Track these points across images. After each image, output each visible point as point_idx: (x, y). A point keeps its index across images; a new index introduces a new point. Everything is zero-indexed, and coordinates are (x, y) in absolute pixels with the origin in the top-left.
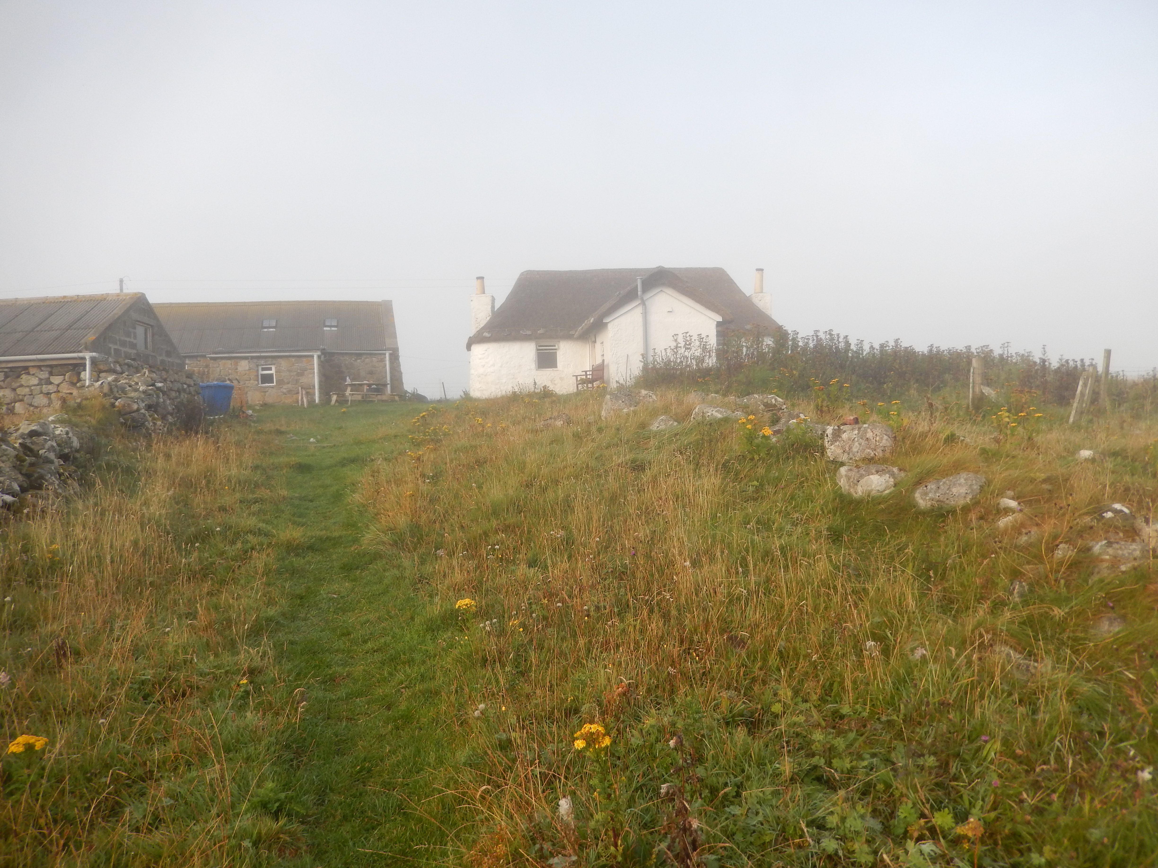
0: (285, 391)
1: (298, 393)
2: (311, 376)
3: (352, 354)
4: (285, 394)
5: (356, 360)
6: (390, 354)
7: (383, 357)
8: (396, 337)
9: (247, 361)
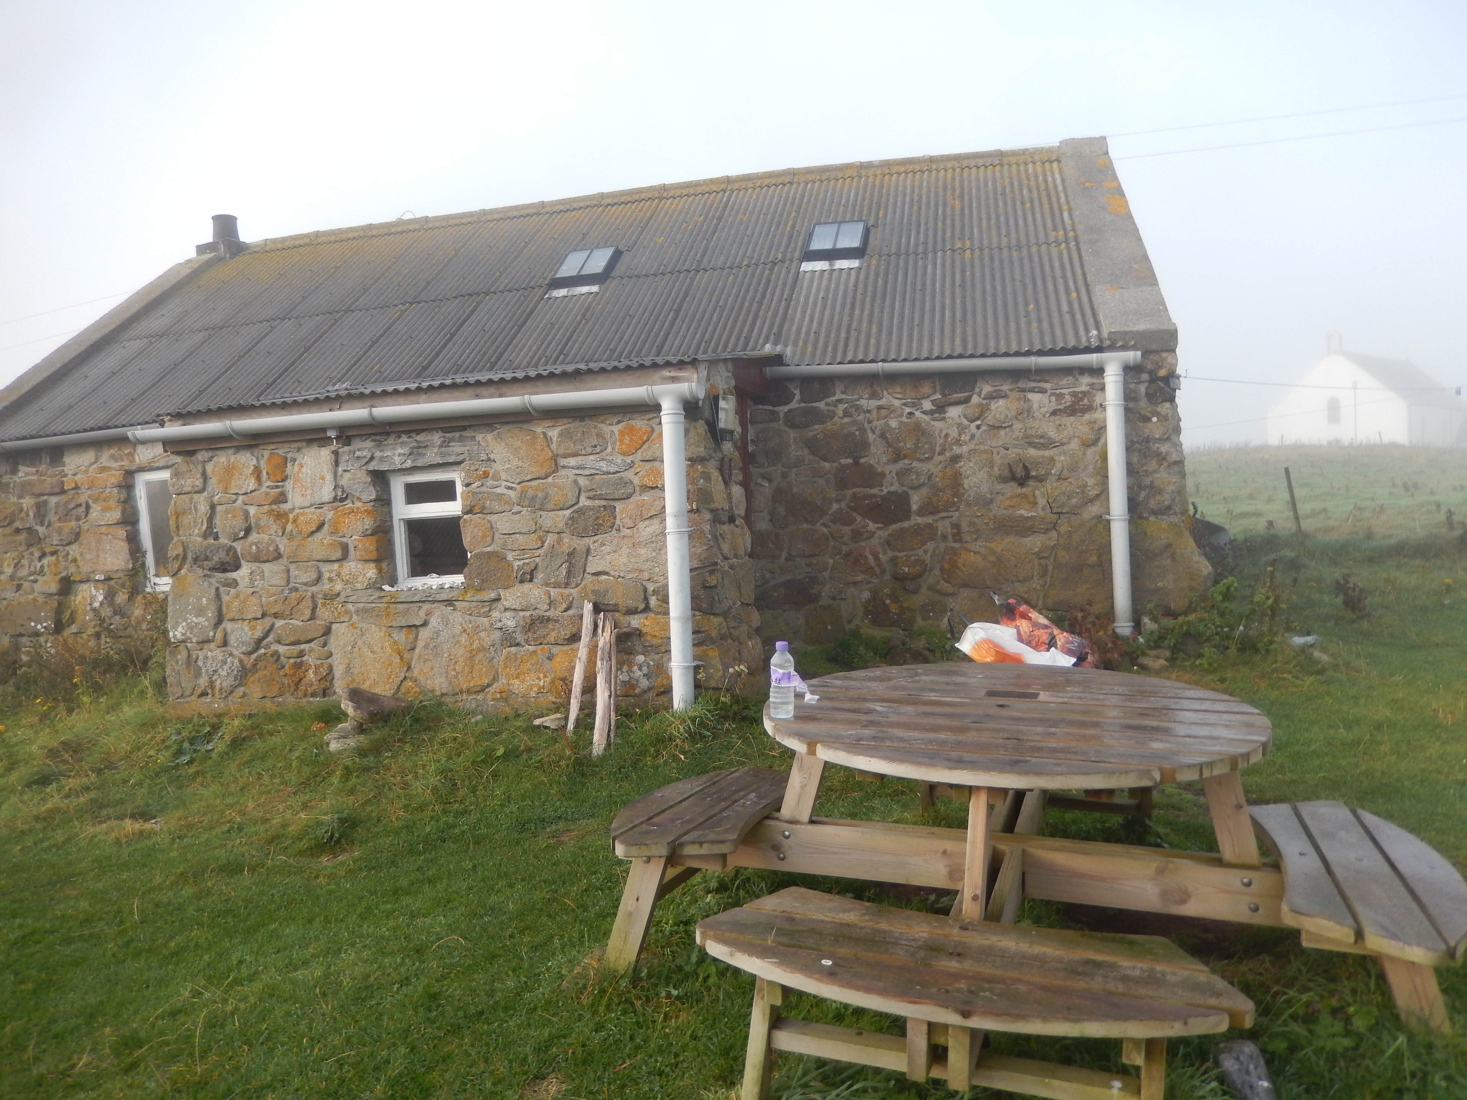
0: (510, 622)
1: (575, 638)
2: (647, 529)
3: (917, 378)
4: (509, 640)
5: (940, 408)
6: (1130, 370)
7: (1084, 382)
8: (1149, 278)
9: (325, 454)
